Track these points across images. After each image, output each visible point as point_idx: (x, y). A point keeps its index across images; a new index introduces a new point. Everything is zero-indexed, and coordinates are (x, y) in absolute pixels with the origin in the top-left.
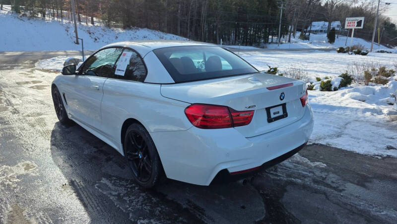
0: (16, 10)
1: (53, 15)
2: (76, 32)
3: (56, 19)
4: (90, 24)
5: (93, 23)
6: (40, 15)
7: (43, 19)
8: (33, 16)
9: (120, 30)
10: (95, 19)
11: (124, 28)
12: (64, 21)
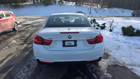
0: (76, 4)
1: (86, 5)
2: (91, 10)
3: (86, 6)
4: (96, 7)
5: (97, 7)
6: (82, 5)
7: (83, 6)
8: (80, 5)
9: (106, 9)
10: (98, 5)
11: (108, 8)
12: (89, 6)
